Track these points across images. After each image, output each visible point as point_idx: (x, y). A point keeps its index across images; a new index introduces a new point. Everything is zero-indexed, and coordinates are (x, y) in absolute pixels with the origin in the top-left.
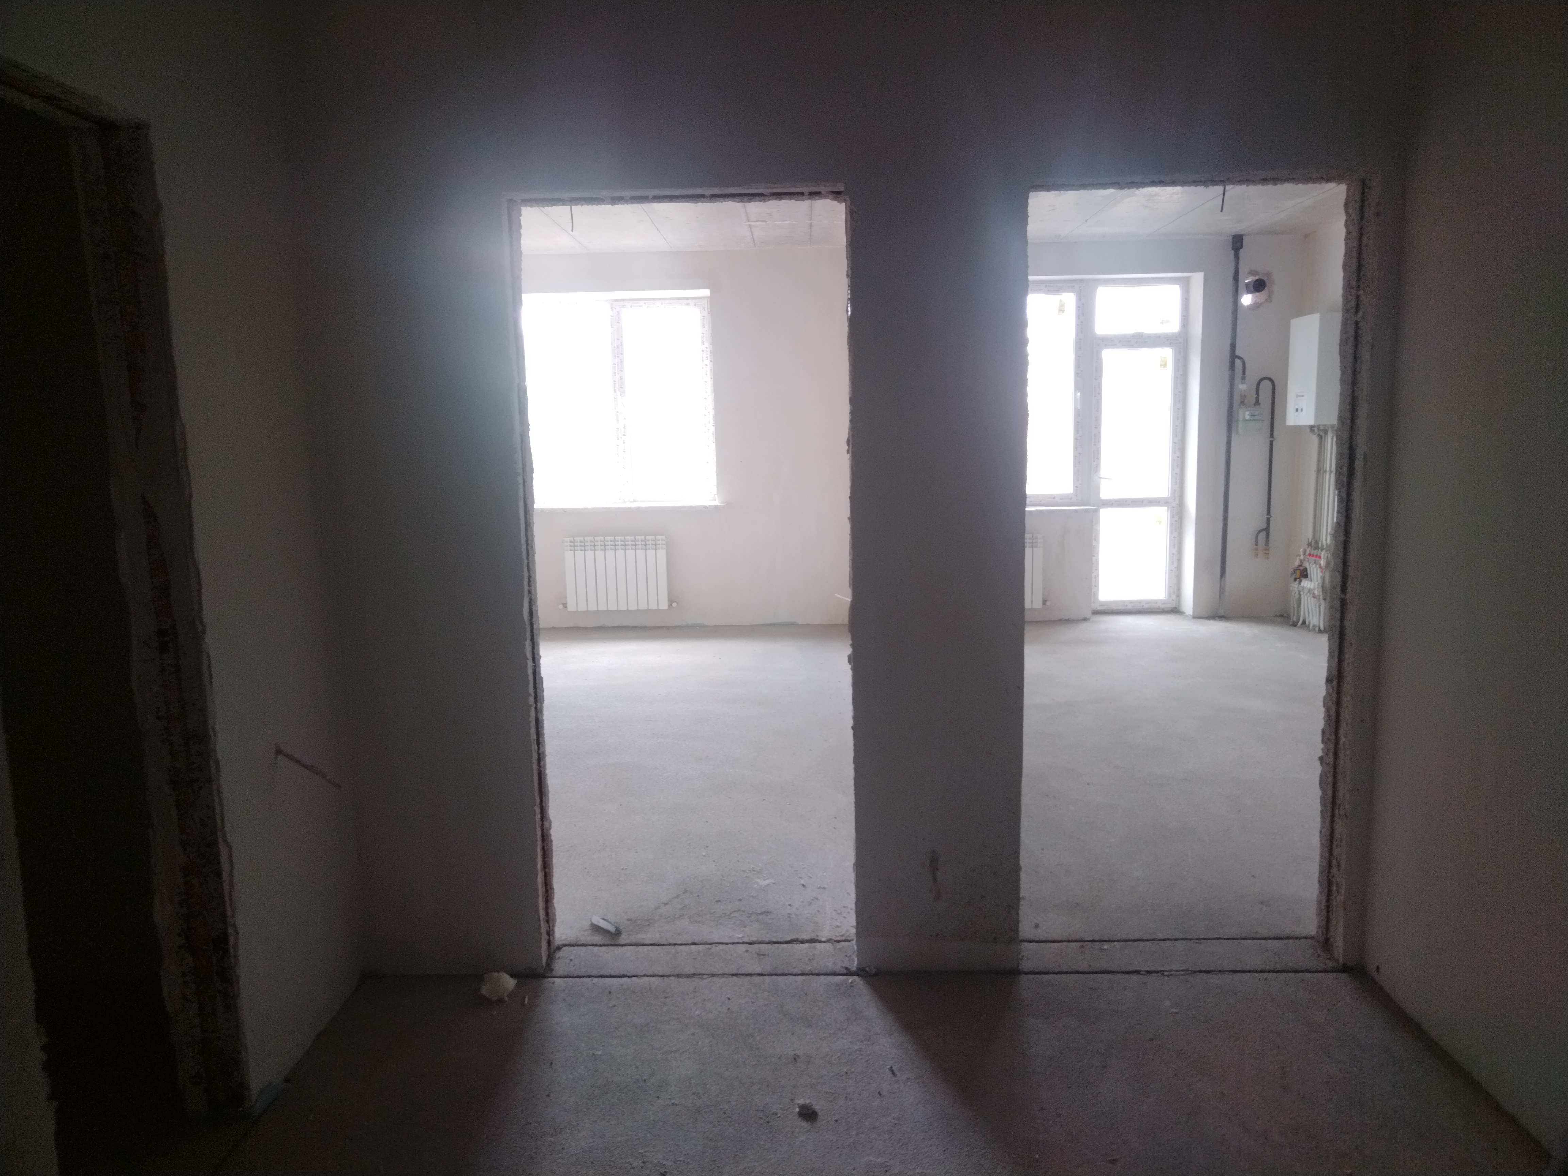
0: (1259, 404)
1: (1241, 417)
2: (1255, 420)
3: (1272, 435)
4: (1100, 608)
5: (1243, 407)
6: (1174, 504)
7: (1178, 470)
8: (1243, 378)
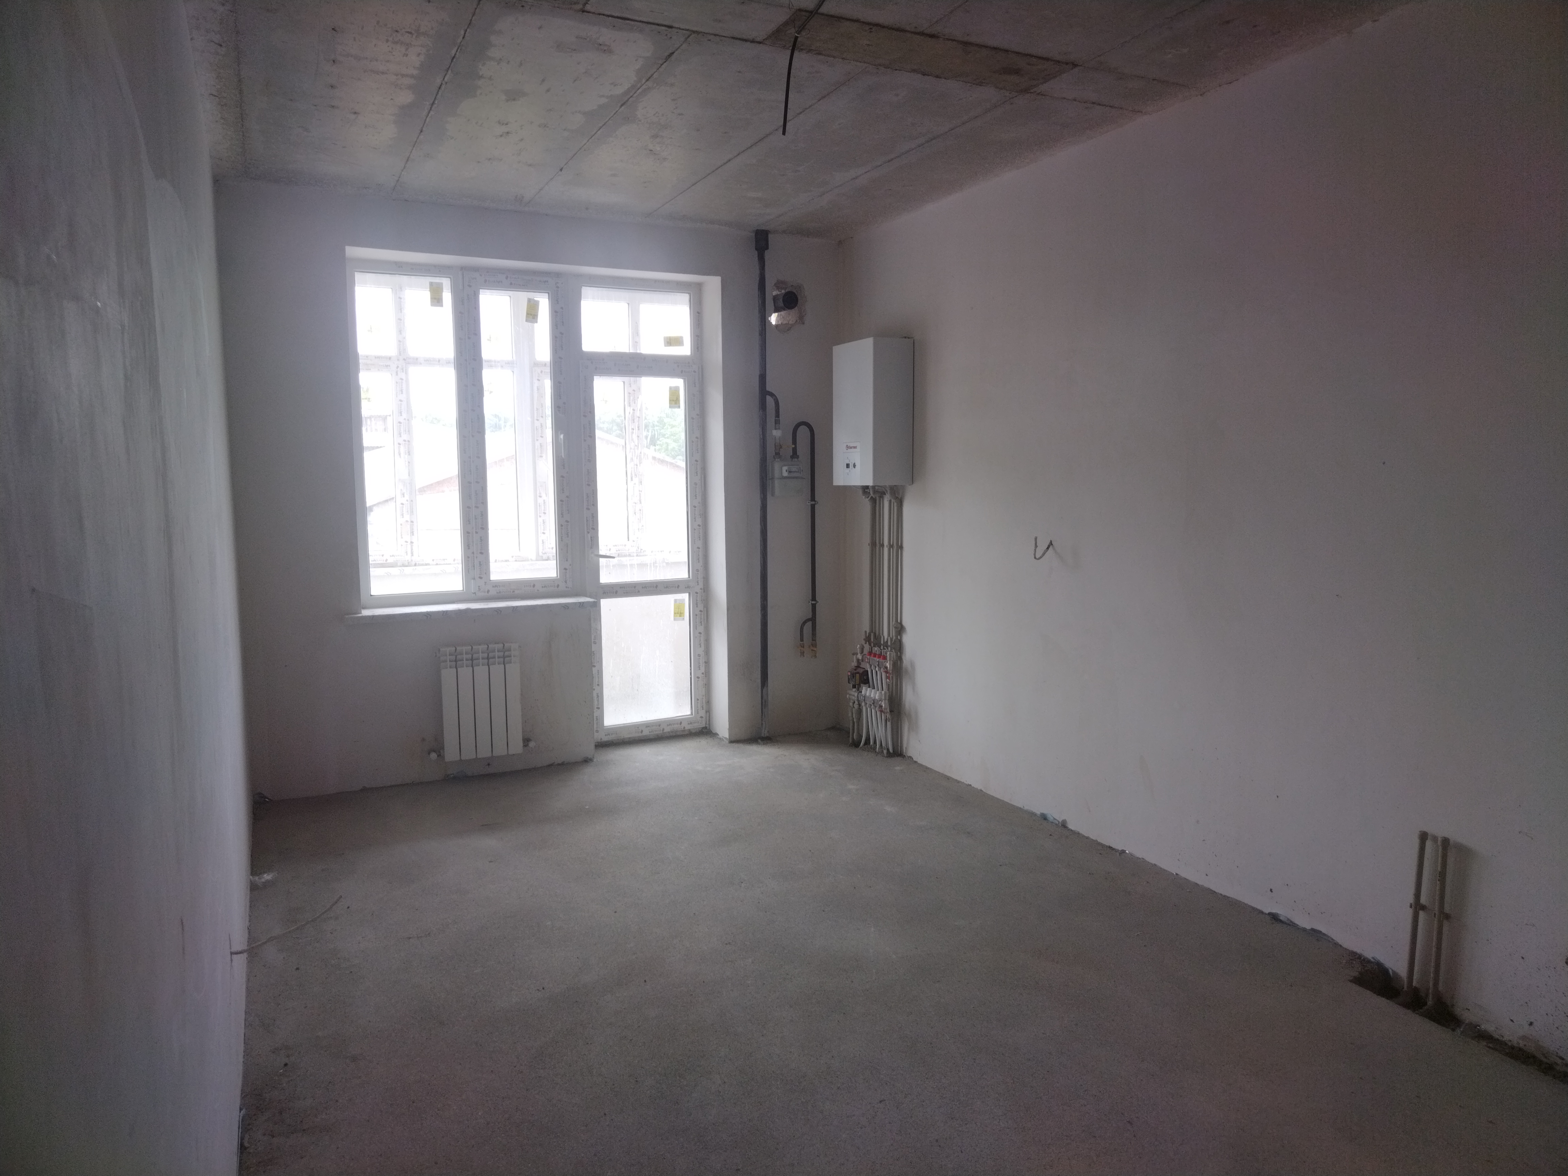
0: (798, 457)
1: (777, 474)
2: (794, 478)
3: (813, 498)
4: (605, 739)
5: (779, 460)
6: (698, 589)
7: (700, 544)
8: (777, 422)
